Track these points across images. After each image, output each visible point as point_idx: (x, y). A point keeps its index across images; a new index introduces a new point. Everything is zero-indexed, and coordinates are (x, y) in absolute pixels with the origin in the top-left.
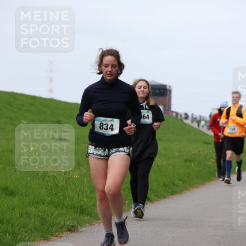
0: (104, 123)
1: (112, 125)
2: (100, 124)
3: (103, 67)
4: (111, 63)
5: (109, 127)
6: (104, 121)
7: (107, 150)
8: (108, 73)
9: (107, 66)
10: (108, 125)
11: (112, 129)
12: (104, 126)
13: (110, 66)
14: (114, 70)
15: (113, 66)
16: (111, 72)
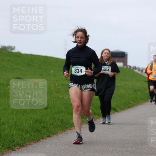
0: (77, 69)
1: (81, 70)
2: (75, 70)
3: (76, 38)
4: (81, 36)
5: (79, 71)
6: (77, 67)
7: (79, 85)
8: (79, 41)
9: (78, 37)
10: (79, 70)
11: (81, 72)
12: (77, 71)
13: (80, 38)
14: (82, 40)
15: (81, 38)
16: (80, 41)
